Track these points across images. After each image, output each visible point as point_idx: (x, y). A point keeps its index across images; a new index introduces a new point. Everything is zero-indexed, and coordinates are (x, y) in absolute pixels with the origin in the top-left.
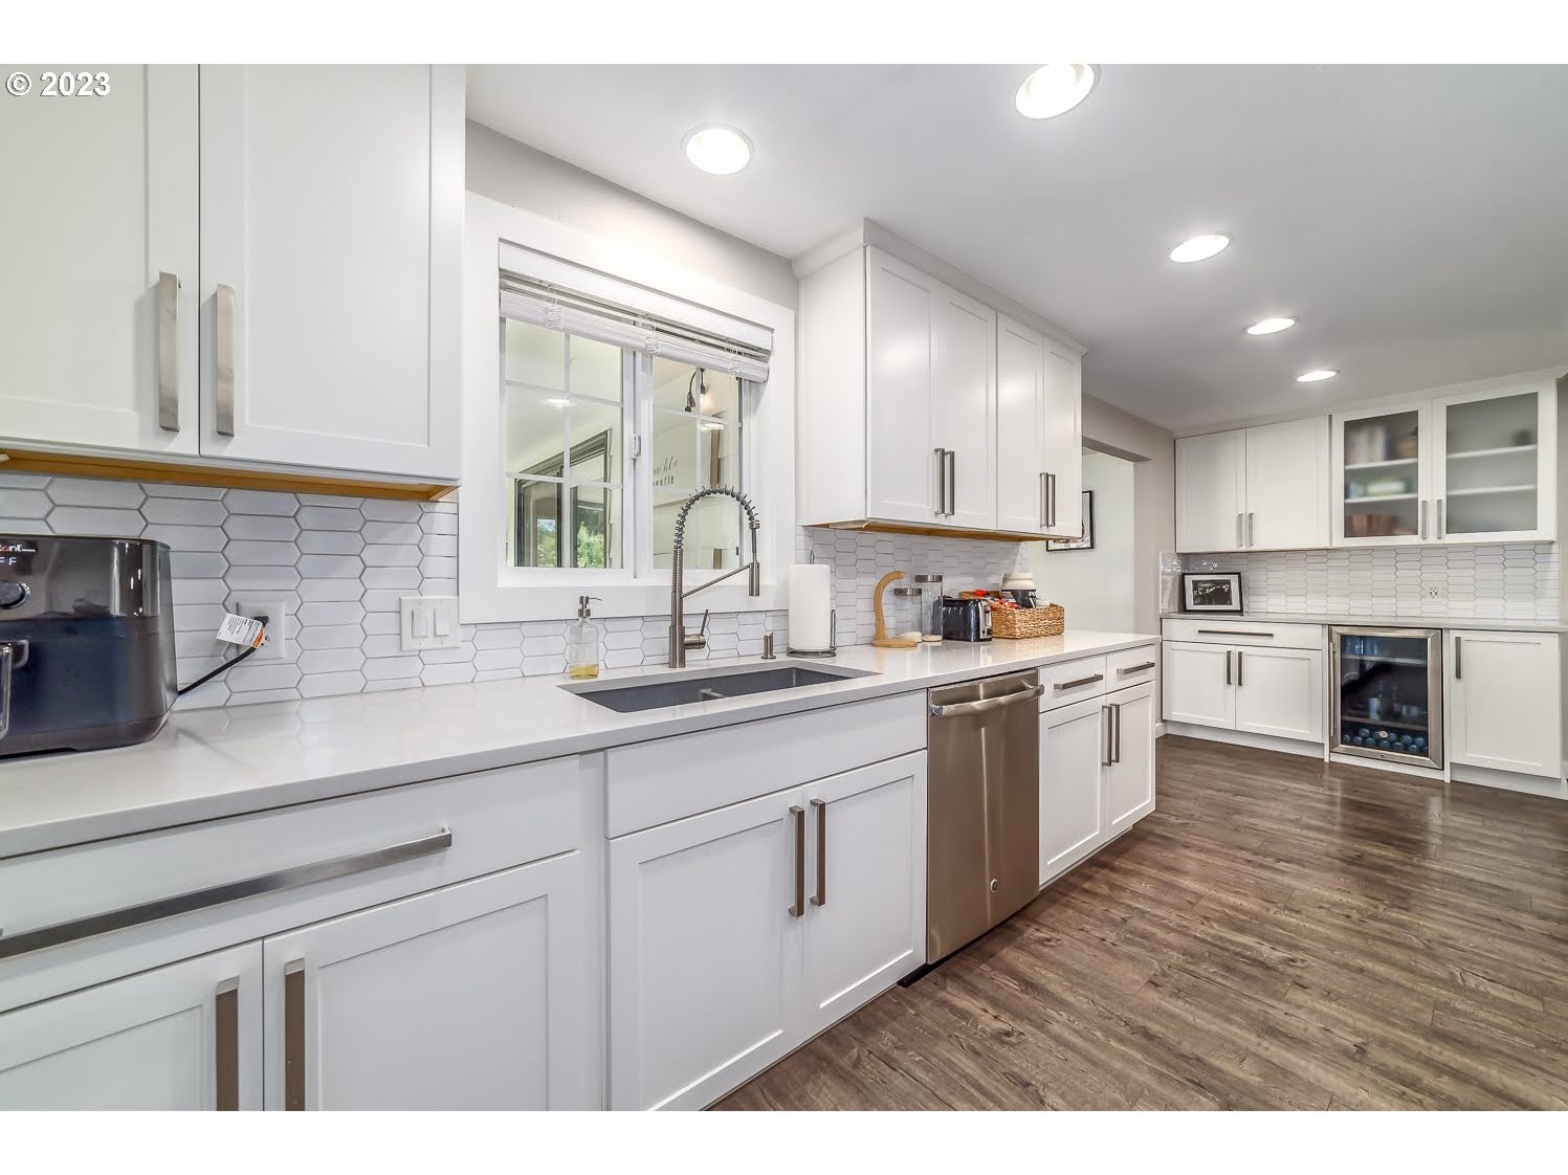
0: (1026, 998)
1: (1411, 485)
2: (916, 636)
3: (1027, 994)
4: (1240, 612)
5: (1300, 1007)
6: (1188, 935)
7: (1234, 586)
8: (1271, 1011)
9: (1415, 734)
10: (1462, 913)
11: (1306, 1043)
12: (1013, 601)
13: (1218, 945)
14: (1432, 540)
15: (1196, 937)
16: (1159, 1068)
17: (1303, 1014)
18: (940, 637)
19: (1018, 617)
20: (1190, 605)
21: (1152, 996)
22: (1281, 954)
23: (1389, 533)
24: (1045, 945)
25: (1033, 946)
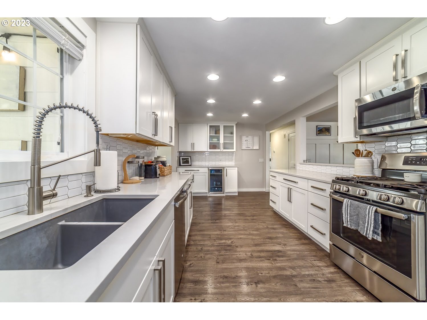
0: (197, 287)
1: (219, 140)
2: (137, 178)
3: (197, 285)
4: (191, 165)
5: (240, 252)
6: (214, 246)
7: (190, 159)
9: (220, 188)
10: (242, 220)
11: (246, 259)
12: (161, 164)
13: (219, 245)
14: (222, 151)
15: (217, 246)
16: (233, 285)
17: (241, 253)
18: (143, 178)
19: (165, 169)
20: (182, 164)
21: (220, 266)
22: (230, 241)
23: (215, 149)
24: (191, 267)
25: (188, 269)
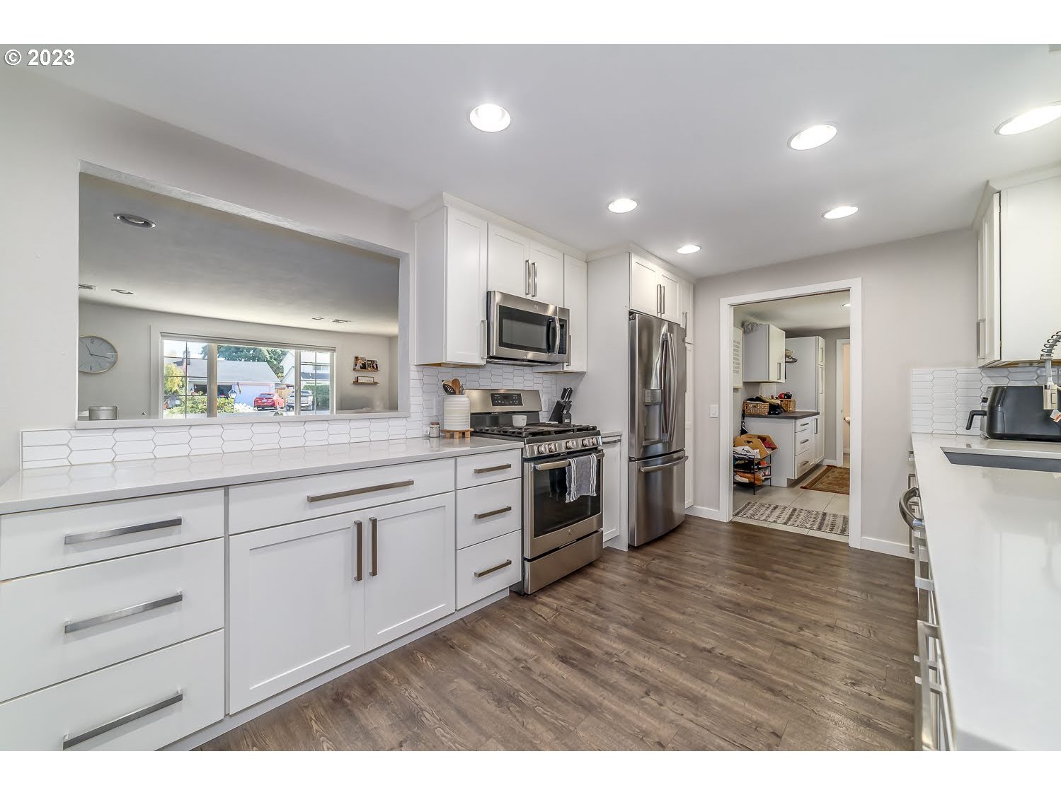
8: (692, 716)
11: (676, 695)
